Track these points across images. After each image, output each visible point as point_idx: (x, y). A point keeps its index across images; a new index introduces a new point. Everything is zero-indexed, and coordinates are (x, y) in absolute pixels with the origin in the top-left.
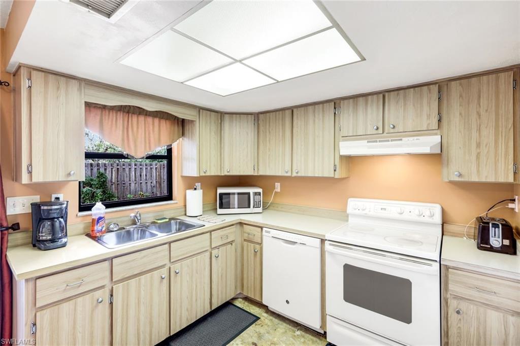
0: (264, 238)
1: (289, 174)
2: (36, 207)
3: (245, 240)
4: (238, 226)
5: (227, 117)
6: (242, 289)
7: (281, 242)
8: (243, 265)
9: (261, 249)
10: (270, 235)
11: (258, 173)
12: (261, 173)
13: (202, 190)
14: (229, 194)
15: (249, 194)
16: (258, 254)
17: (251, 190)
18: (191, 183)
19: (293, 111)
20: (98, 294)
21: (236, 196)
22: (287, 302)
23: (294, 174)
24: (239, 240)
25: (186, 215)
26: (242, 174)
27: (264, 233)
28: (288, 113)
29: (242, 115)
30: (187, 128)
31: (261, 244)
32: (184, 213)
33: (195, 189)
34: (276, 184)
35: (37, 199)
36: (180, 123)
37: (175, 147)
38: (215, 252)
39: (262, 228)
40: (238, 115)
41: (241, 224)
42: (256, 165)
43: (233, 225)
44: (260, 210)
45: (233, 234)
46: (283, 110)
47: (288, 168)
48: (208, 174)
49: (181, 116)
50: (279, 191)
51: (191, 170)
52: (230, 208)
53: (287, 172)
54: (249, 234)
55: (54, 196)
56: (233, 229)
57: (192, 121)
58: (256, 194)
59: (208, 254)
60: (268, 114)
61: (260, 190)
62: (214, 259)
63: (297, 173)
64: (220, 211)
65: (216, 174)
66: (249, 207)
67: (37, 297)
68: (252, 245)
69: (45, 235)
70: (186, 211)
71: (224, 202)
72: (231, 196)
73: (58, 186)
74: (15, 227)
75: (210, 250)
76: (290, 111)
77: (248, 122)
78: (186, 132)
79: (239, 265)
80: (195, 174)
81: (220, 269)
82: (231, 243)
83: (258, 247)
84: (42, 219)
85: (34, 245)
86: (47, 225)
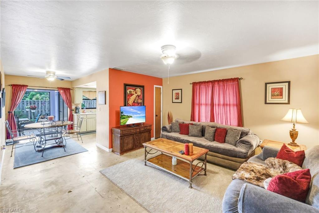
2: (76, 107)
35: (76, 106)
69: (77, 112)
73: (78, 104)
74: (73, 110)
84: (77, 109)
85: (76, 113)
86: (77, 110)
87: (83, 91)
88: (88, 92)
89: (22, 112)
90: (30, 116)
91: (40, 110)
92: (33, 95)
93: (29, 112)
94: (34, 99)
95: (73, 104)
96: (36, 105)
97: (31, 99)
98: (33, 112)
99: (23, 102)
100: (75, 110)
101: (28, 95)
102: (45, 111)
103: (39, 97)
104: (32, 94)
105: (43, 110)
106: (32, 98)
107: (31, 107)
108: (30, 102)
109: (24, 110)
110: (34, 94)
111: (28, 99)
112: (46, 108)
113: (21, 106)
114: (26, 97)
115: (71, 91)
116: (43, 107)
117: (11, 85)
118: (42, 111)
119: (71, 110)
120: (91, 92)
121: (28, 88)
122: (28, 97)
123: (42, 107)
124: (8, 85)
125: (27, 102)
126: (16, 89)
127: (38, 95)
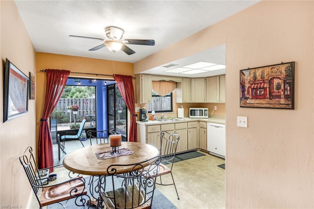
0: (208, 126)
1: (218, 102)
2: (141, 110)
3: (201, 127)
4: (198, 122)
5: (193, 80)
6: (200, 147)
7: (214, 127)
8: (200, 137)
9: (207, 130)
10: (210, 125)
11: (206, 101)
12: (207, 102)
13: (183, 109)
14: (195, 110)
15: (202, 110)
16: (206, 132)
17: (203, 109)
18: (179, 105)
19: (220, 77)
20: (158, 133)
21: (198, 111)
22: (216, 149)
23: (221, 102)
24: (198, 127)
25: (178, 117)
26: (199, 102)
27: (207, 124)
28: (218, 77)
29: (199, 79)
30: (178, 85)
31: (206, 128)
32: (177, 117)
33: (181, 108)
34: (215, 106)
35: (139, 108)
36: (176, 83)
37: (173, 92)
38: (189, 130)
39: (207, 122)
40: (198, 79)
41: (199, 121)
42: (205, 98)
43: (195, 121)
44: (207, 117)
45: (196, 124)
46: (216, 76)
47: (218, 99)
48: (186, 102)
49: (176, 81)
50: (216, 109)
51: (180, 101)
52: (195, 116)
53: (218, 101)
54: (202, 125)
55: (143, 108)
56: (196, 123)
57: (180, 83)
58: (205, 110)
59: (186, 130)
60: (210, 78)
61: (207, 109)
62: (189, 132)
63: (222, 101)
64: (190, 117)
65: (189, 102)
66: (202, 115)
67: (148, 130)
68: (203, 129)
69: (143, 118)
70: (177, 116)
71: (192, 113)
72: (196, 111)
74: (136, 115)
75: (187, 129)
76: (219, 77)
77: (202, 81)
78: (178, 86)
79: (198, 137)
80: (181, 102)
81: (191, 137)
82: (195, 128)
83: (205, 129)
84: (142, 113)
85: (141, 121)
86: (143, 115)
87: (152, 81)
88: (158, 82)
89: (63, 114)
90: (72, 119)
91: (81, 111)
92: (73, 94)
93: (70, 114)
94: (74, 97)
95: (136, 105)
96: (78, 105)
97: (71, 97)
98: (75, 115)
99: (64, 101)
100: (138, 115)
101: (69, 93)
102: (87, 111)
103: (79, 95)
104: (72, 92)
105: (85, 111)
106: (73, 96)
107: (73, 107)
108: (72, 100)
109: (65, 110)
110: (74, 92)
111: (69, 97)
112: (88, 108)
113: (62, 106)
114: (68, 96)
115: (133, 81)
116: (85, 107)
117: (45, 71)
118: (83, 112)
119: (133, 115)
120: (162, 83)
121: (69, 76)
122: (69, 95)
123: (83, 106)
124: (41, 71)
125: (68, 100)
126: (52, 77)
127: (78, 93)
